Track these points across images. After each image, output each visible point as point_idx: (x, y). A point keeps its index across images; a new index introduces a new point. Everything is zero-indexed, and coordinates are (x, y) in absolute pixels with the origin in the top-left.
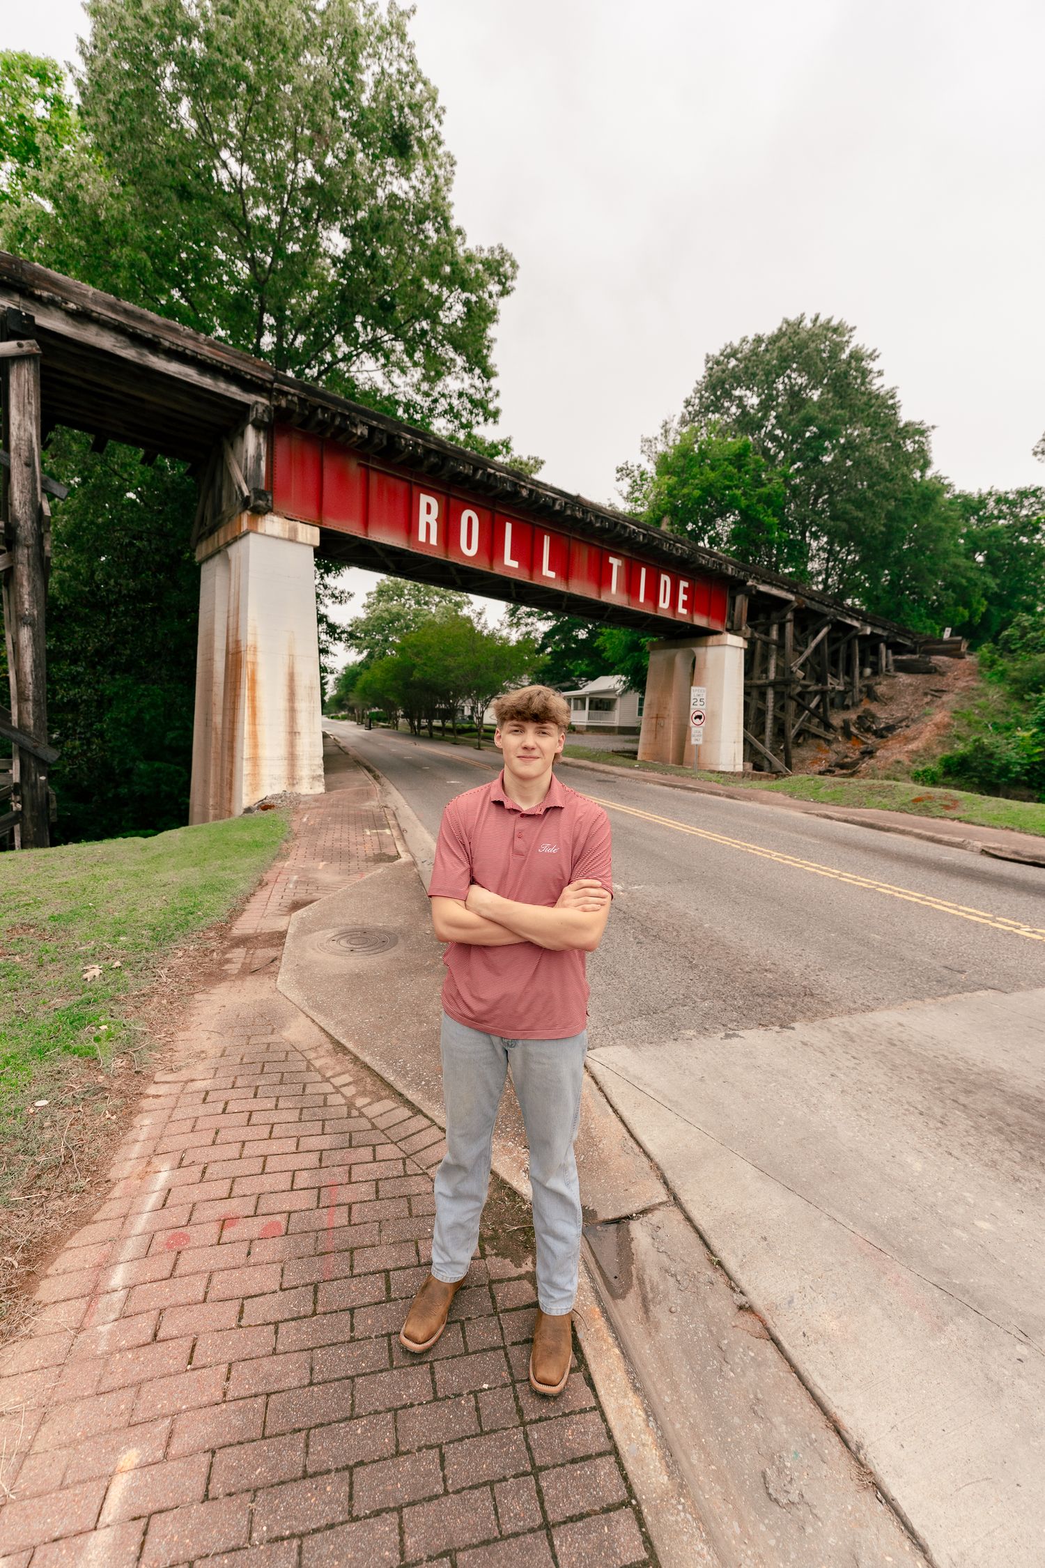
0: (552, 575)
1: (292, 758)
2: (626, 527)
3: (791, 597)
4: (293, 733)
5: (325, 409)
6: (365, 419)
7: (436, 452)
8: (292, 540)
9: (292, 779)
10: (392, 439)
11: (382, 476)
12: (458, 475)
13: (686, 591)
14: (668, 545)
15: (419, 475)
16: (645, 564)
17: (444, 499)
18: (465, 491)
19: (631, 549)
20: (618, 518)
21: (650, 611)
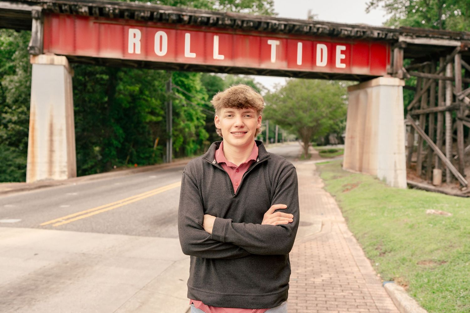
0: (222, 57)
1: (51, 162)
2: (268, 23)
3: (457, 44)
4: (51, 151)
5: (65, 5)
6: (85, 4)
7: (127, 10)
8: (52, 64)
9: (51, 172)
10: (101, 10)
11: (107, 25)
12: (143, 17)
13: (342, 52)
14: (308, 28)
15: (127, 21)
16: (301, 40)
17: (144, 29)
18: (155, 23)
19: (285, 33)
20: (261, 19)
21: (307, 69)
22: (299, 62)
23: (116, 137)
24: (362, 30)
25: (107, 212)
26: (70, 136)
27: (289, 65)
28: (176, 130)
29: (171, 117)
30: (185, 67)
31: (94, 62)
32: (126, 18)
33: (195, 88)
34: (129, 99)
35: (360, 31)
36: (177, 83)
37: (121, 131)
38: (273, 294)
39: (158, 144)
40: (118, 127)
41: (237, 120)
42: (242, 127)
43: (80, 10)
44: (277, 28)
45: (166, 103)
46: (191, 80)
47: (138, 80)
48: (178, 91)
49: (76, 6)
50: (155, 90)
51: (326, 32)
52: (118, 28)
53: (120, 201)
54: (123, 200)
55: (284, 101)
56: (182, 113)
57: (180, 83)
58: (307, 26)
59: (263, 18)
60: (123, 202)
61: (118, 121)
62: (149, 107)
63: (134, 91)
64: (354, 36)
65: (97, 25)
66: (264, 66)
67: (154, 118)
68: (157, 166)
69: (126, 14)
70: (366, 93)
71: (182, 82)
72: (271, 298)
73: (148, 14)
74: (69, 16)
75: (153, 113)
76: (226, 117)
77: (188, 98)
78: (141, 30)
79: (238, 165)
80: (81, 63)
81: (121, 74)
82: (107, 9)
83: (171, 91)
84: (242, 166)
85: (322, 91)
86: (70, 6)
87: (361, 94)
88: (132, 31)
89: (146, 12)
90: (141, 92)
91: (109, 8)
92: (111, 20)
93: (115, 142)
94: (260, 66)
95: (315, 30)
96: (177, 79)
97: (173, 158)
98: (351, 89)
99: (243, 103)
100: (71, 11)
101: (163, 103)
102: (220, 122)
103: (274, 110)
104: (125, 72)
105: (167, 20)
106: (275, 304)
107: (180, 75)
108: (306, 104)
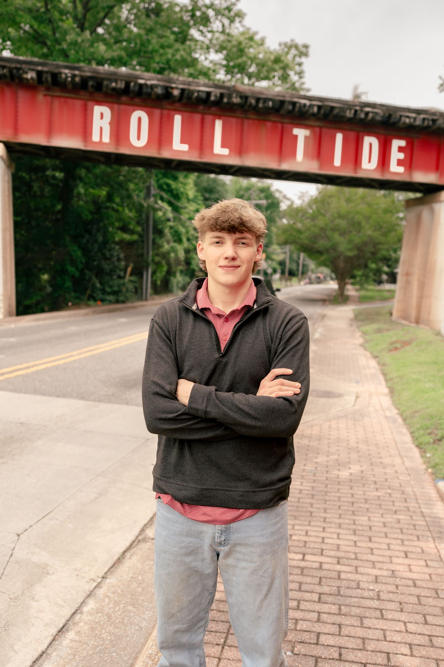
0: (226, 151)
2: (294, 104)
6: (32, 67)
7: (92, 78)
10: (55, 76)
11: (62, 100)
12: (114, 89)
13: (400, 149)
14: (353, 112)
15: (91, 94)
16: (341, 130)
17: (116, 106)
18: (132, 98)
19: (318, 119)
20: (284, 96)
21: (348, 173)
22: (337, 161)
23: (73, 262)
24: (431, 117)
25: (57, 367)
26: (8, 257)
27: (321, 167)
28: (157, 255)
29: (151, 236)
30: (173, 165)
31: (42, 153)
32: (90, 89)
33: (187, 194)
34: (92, 208)
35: (428, 119)
36: (160, 187)
37: (79, 253)
38: (268, 490)
39: (132, 274)
40: (76, 248)
41: (228, 249)
42: (234, 259)
43: (25, 76)
44: (308, 110)
45: (144, 216)
46: (182, 183)
47: (105, 181)
48: (162, 199)
49: (18, 69)
50: (129, 197)
51: (378, 118)
52: (78, 104)
53: (75, 353)
54: (79, 352)
55: (313, 218)
56: (167, 231)
57: (165, 187)
58: (351, 109)
59: (287, 95)
60: (78, 354)
61: (76, 239)
62: (120, 220)
63: (99, 196)
64: (418, 126)
65: (49, 98)
66: (285, 166)
67: (127, 237)
68: (129, 305)
69: (91, 83)
70: (432, 211)
71: (168, 185)
72: (265, 495)
73: (121, 85)
74: (8, 85)
75: (124, 229)
76: (212, 243)
77: (176, 209)
78: (111, 109)
79: (228, 311)
80: (25, 152)
81: (83, 172)
82: (63, 76)
83: (152, 199)
84: (233, 313)
85: (369, 205)
86: (11, 70)
87: (425, 212)
88: (98, 110)
89: (119, 82)
90: (110, 198)
91: (66, 74)
92: (69, 91)
93: (71, 269)
94: (280, 165)
95: (362, 116)
96: (162, 181)
97: (151, 295)
98: (410, 204)
99: (236, 225)
100: (12, 77)
101: (140, 216)
102: (203, 252)
103: (299, 231)
104: (88, 169)
105: (149, 95)
106: (271, 504)
107: (165, 176)
108: (343, 223)
